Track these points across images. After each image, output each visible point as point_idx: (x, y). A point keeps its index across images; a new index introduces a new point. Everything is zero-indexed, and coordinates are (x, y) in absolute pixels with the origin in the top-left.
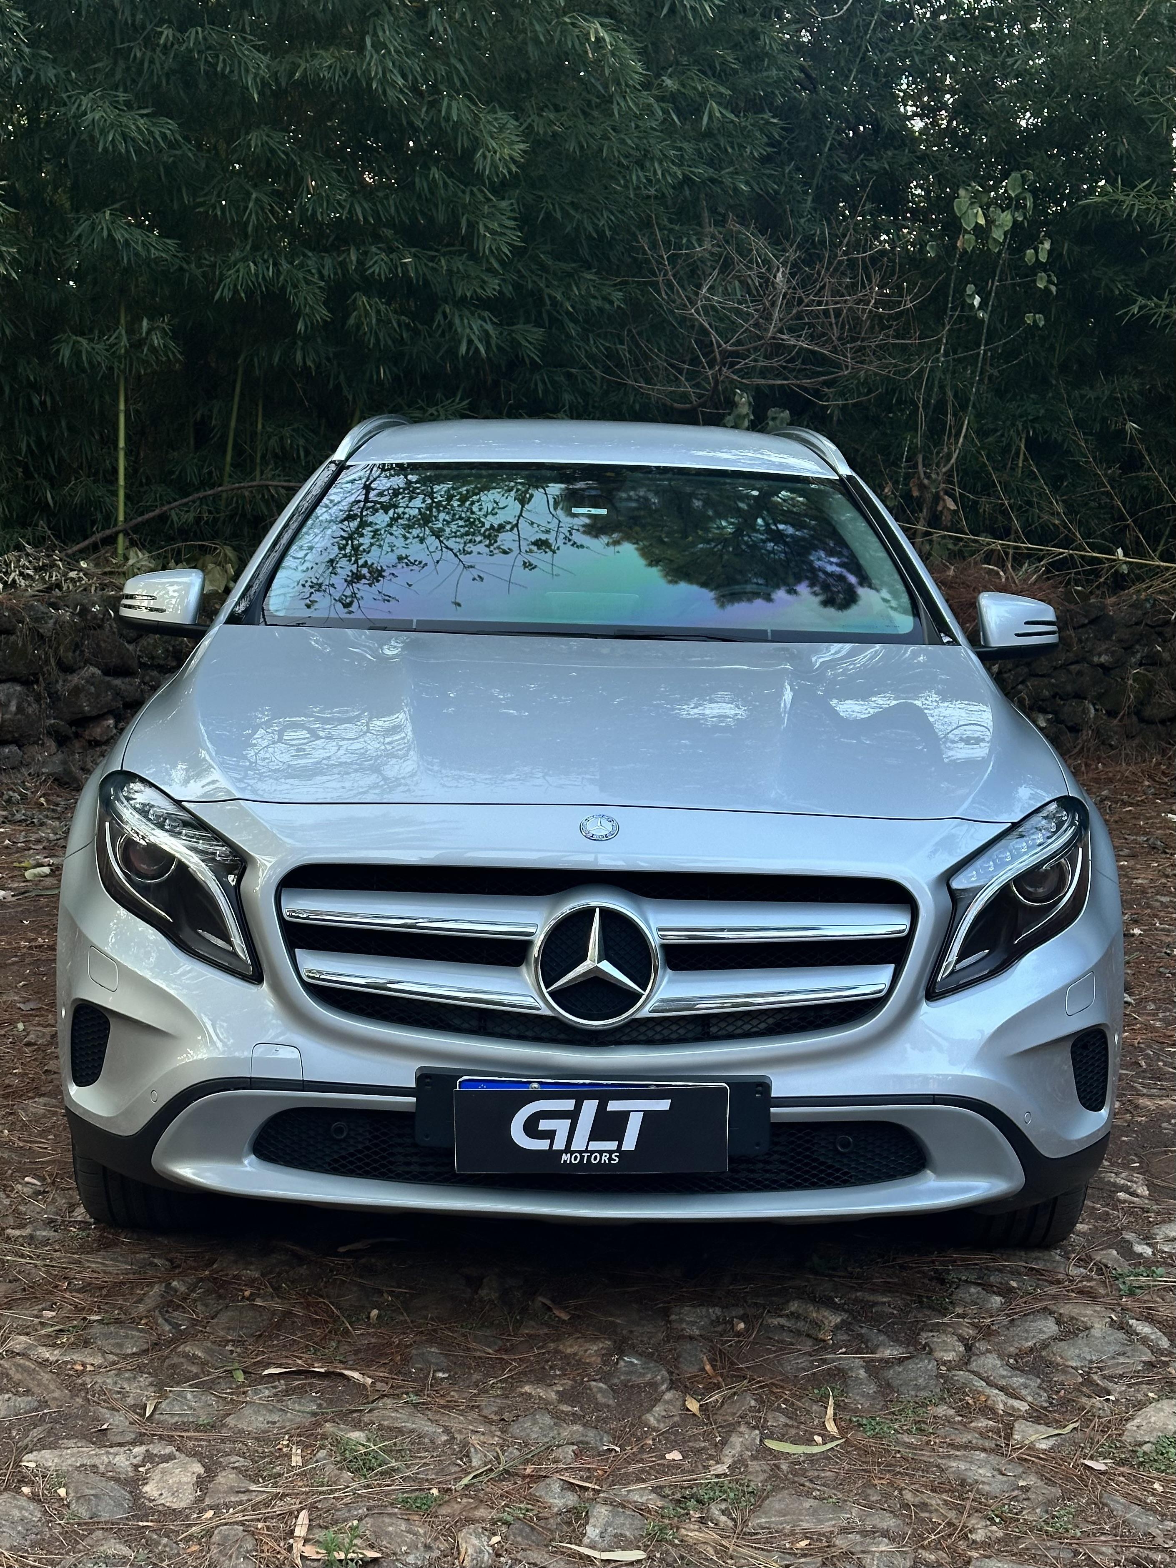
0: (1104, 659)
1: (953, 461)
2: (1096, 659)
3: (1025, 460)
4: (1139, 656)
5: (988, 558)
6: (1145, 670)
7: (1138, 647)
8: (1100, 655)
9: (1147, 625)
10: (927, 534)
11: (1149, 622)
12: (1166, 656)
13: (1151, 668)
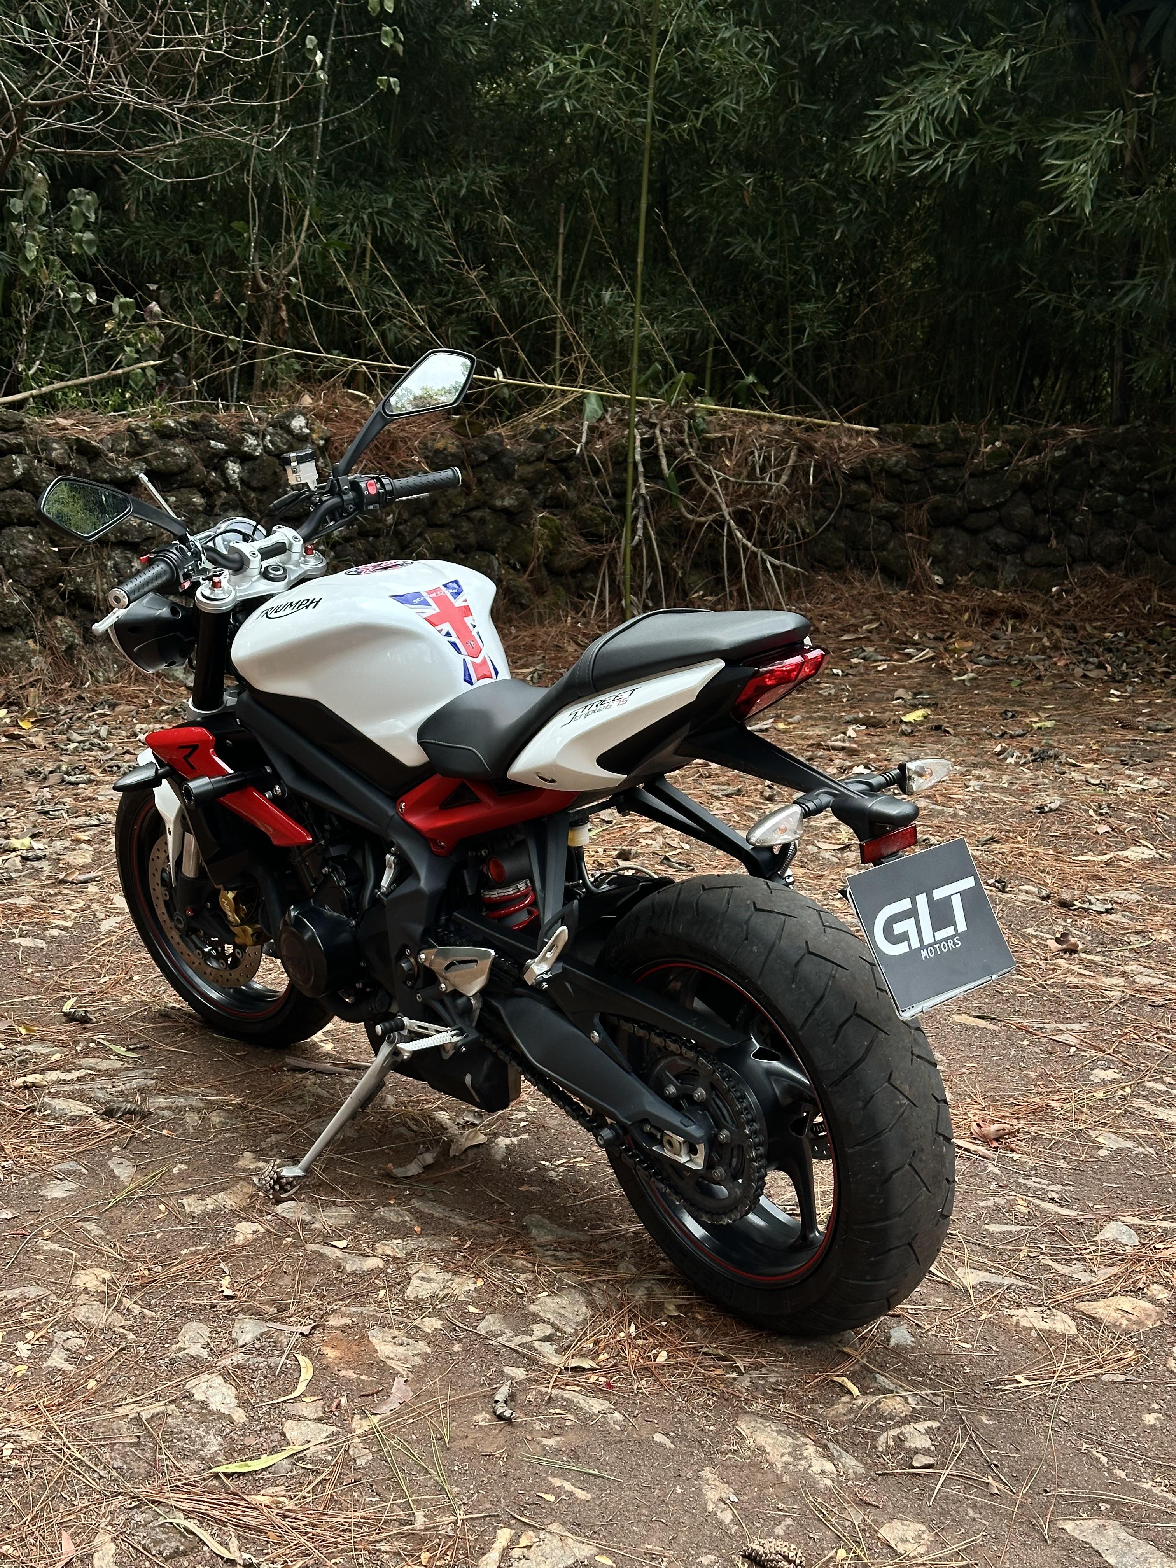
0: (507, 502)
1: (296, 258)
2: (498, 503)
3: (374, 259)
4: (541, 497)
5: (352, 380)
6: (550, 513)
7: (540, 486)
8: (503, 498)
9: (549, 460)
10: (273, 352)
11: (551, 456)
12: (572, 495)
13: (557, 511)
